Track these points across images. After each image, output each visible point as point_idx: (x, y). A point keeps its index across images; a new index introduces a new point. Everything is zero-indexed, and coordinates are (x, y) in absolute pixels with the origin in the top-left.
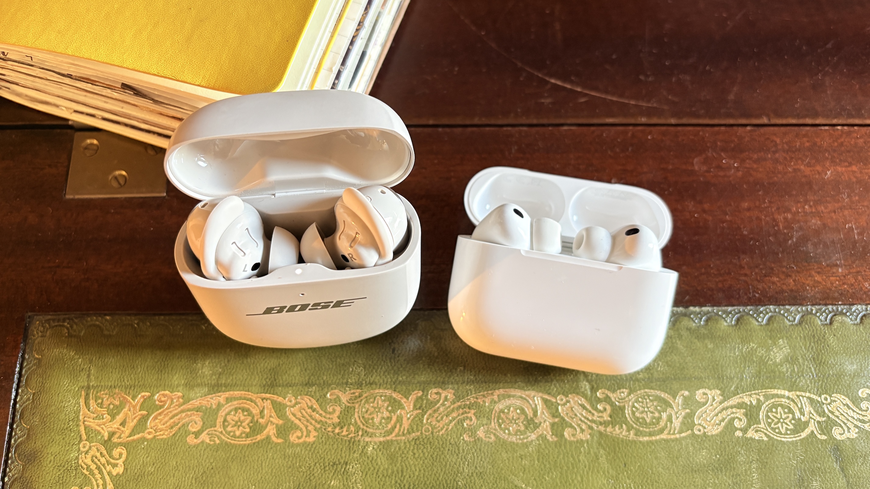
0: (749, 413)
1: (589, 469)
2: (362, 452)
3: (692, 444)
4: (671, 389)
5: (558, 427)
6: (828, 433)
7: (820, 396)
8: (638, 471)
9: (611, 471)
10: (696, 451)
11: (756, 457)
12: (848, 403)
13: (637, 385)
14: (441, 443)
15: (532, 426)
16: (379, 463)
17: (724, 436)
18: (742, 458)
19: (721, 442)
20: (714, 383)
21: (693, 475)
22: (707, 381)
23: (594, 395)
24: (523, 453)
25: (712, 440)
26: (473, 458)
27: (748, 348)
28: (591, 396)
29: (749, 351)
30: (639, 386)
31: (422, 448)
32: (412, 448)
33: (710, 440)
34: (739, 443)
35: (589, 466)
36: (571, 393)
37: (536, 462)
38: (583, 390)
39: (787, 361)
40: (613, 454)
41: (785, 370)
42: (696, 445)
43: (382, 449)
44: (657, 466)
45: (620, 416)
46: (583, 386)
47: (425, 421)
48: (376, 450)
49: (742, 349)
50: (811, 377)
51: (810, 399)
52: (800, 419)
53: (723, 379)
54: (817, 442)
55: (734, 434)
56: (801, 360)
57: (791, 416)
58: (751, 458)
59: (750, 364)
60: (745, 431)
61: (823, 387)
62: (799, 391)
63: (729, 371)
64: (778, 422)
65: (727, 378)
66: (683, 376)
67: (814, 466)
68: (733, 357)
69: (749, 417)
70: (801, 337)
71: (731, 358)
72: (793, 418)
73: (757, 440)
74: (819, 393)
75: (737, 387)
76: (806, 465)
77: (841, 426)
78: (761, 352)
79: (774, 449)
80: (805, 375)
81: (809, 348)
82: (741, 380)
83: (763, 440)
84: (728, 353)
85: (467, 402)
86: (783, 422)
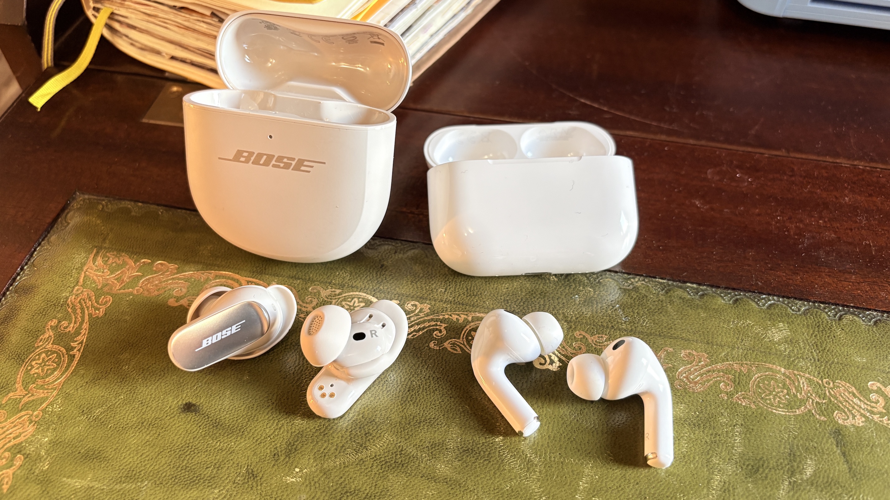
0: (737, 380)
6: (828, 415)
7: (822, 379)
11: (740, 421)
12: (855, 392)
17: (706, 395)
18: (725, 420)
19: (703, 400)
20: (703, 347)
22: (695, 343)
25: (692, 396)
27: (743, 323)
34: (723, 405)
39: (786, 341)
41: (783, 349)
49: (738, 323)
50: (812, 361)
51: (810, 380)
52: (795, 396)
53: (713, 345)
54: (814, 421)
55: (718, 396)
56: (802, 344)
57: (785, 391)
58: (735, 421)
59: (744, 338)
60: (730, 395)
61: (826, 372)
62: (797, 370)
63: (720, 339)
64: (770, 394)
65: (717, 345)
66: (669, 335)
67: (809, 444)
68: (726, 328)
69: (737, 384)
70: (804, 325)
71: (724, 329)
72: (788, 394)
73: (744, 406)
74: (820, 376)
75: (727, 355)
76: (799, 441)
77: (844, 412)
78: (758, 329)
79: (763, 418)
80: (805, 357)
81: (812, 335)
82: (733, 349)
83: (750, 408)
84: (722, 324)
85: (441, 317)
86: (776, 395)
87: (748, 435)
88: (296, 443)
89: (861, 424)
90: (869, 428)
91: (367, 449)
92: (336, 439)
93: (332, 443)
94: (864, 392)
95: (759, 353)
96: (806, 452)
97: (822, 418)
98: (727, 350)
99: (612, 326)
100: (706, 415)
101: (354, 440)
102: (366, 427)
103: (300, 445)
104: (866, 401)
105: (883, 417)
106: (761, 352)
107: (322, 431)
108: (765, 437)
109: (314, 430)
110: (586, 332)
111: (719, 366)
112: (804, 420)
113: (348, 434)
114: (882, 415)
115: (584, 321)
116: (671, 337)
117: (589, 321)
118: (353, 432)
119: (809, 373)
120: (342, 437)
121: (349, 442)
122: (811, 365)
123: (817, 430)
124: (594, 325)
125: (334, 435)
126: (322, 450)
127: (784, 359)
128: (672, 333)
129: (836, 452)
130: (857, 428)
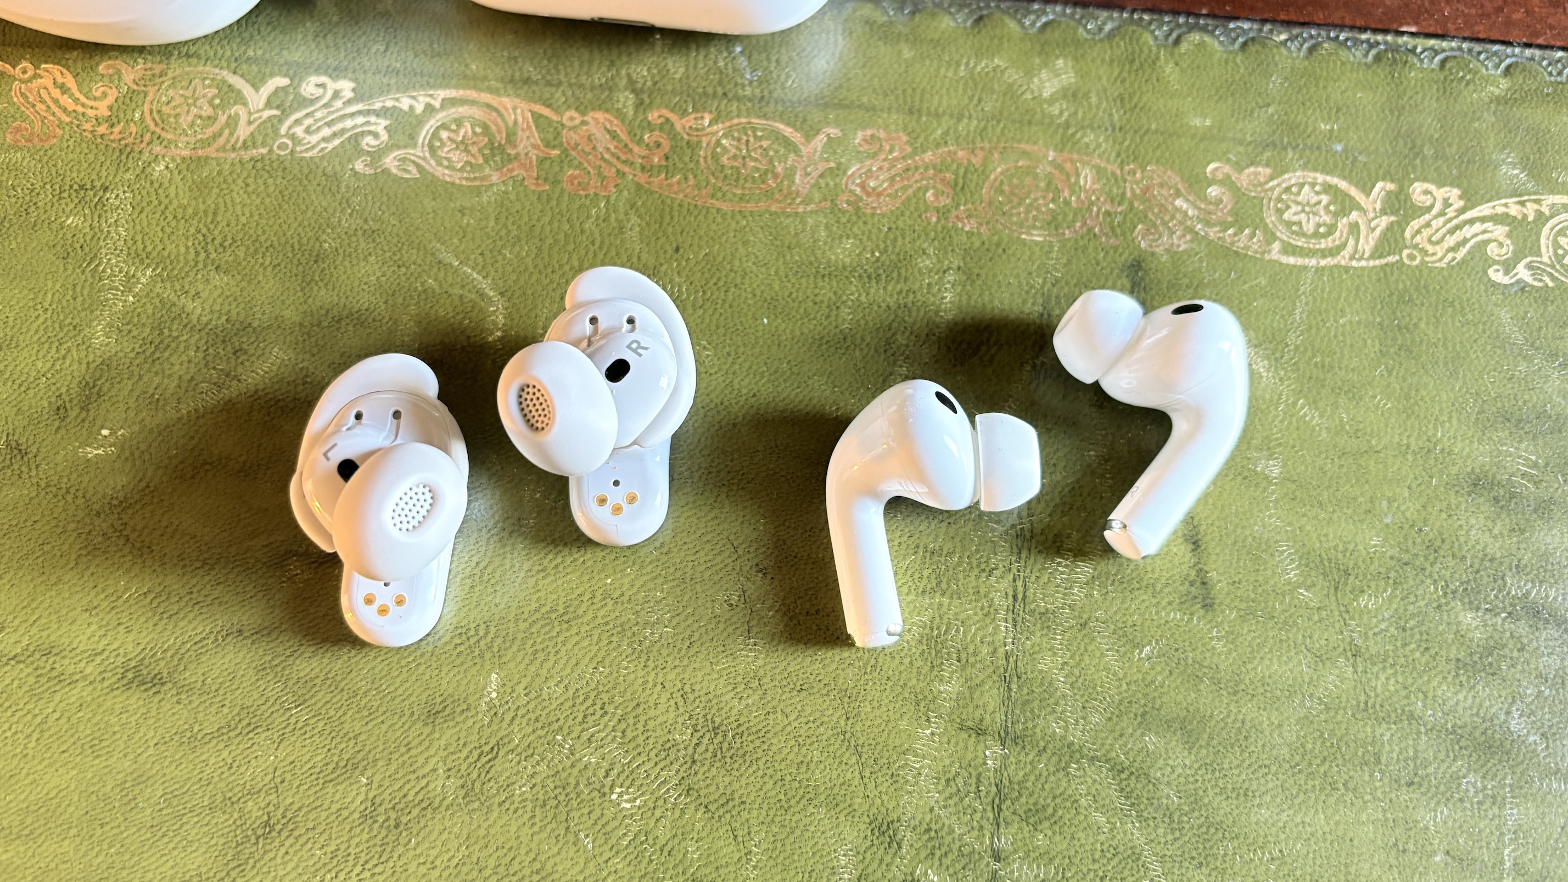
0: (961, 182)
1: (601, 248)
2: (143, 172)
3: (827, 227)
4: (804, 120)
5: (551, 167)
6: (1124, 234)
7: (1121, 166)
8: (703, 264)
9: (645, 258)
10: (833, 240)
11: (957, 262)
12: (1179, 186)
13: (734, 108)
14: (306, 171)
15: (498, 158)
16: (172, 195)
17: (897, 218)
18: (928, 262)
19: (889, 229)
20: (900, 122)
22: (885, 115)
23: (641, 117)
24: (466, 204)
25: (870, 223)
26: (363, 204)
27: (987, 66)
28: (635, 119)
29: (987, 73)
30: (739, 109)
31: (266, 176)
32: (245, 174)
33: (865, 223)
34: (927, 234)
36: (593, 109)
37: (492, 223)
38: (620, 105)
39: (1065, 96)
40: (657, 226)
41: (1057, 112)
42: (835, 229)
43: (185, 172)
44: (744, 259)
45: (687, 159)
46: (622, 100)
47: (282, 131)
48: (171, 172)
49: (975, 67)
50: (1109, 132)
51: (1098, 169)
52: (1067, 203)
53: (920, 116)
54: (1095, 249)
55: (920, 216)
56: (1094, 100)
57: (1050, 195)
58: (946, 262)
59: (984, 96)
60: (943, 213)
61: (1131, 152)
62: (1078, 152)
63: (936, 102)
64: (1019, 205)
65: (929, 115)
66: (836, 101)
68: (951, 79)
69: (959, 188)
70: (1103, 60)
71: (947, 81)
72: (1054, 200)
73: (967, 233)
74: (1119, 160)
75: (947, 133)
76: (1061, 288)
77: (1154, 225)
78: (1013, 76)
79: (1000, 251)
81: (1116, 80)
82: (959, 120)
83: (979, 234)
84: (943, 71)
85: (378, 105)
86: (1032, 204)
88: (99, 383)
89: (1183, 247)
90: (1197, 253)
91: (239, 381)
92: (177, 367)
93: (170, 375)
94: (1198, 183)
95: (1009, 125)
97: (1112, 241)
98: (947, 122)
99: (725, 94)
100: (893, 257)
101: (212, 365)
102: (235, 339)
103: (107, 385)
104: (1198, 202)
105: (1224, 231)
106: (1013, 121)
107: (148, 354)
108: (1000, 286)
109: (132, 355)
110: (672, 111)
111: (929, 156)
112: (1075, 249)
113: (200, 355)
114: (1225, 226)
116: (838, 106)
117: (678, 86)
118: (211, 351)
119: (1100, 156)
120: (189, 362)
121: (205, 371)
123: (1098, 264)
124: (689, 95)
125: (172, 360)
126: (151, 391)
127: (1055, 132)
130: (1174, 255)
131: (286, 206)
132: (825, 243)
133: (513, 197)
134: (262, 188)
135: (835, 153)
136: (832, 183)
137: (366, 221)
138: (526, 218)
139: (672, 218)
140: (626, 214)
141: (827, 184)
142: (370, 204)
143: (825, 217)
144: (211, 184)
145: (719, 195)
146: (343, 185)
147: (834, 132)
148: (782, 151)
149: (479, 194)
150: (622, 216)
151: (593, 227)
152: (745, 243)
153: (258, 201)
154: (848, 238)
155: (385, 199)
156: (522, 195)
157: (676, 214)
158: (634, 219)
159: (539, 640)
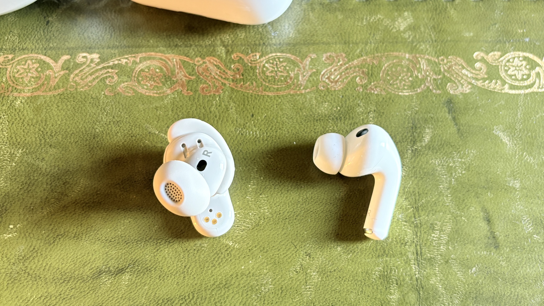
0: (370, 72)
1: (219, 118)
2: (11, 105)
3: (316, 98)
4: (300, 52)
5: (193, 84)
6: (442, 88)
7: (438, 57)
8: (264, 121)
9: (239, 120)
10: (319, 104)
11: (373, 108)
12: (463, 64)
13: (269, 49)
14: (83, 97)
15: (169, 83)
16: (26, 114)
17: (345, 91)
18: (361, 109)
19: (343, 96)
20: (341, 48)
21: (314, 124)
22: (334, 46)
23: (229, 58)
24: (158, 105)
25: (334, 94)
26: (111, 110)
27: (375, 19)
28: (226, 59)
29: (376, 22)
30: (271, 50)
31: (66, 101)
32: (56, 102)
33: (332, 95)
34: (359, 97)
35: (220, 116)
36: (207, 56)
37: (170, 113)
38: (219, 54)
39: (410, 29)
40: (243, 106)
41: (407, 36)
42: (319, 99)
43: (29, 103)
44: (282, 117)
45: (251, 75)
46: (220, 51)
47: (71, 80)
48: (23, 104)
49: (370, 20)
50: (431, 43)
51: (428, 60)
52: (417, 77)
53: (349, 44)
54: (431, 96)
55: (355, 89)
56: (422, 29)
57: (409, 74)
58: (369, 109)
59: (375, 32)
60: (365, 87)
61: (441, 51)
62: (419, 53)
63: (355, 38)
64: (397, 80)
65: (353, 43)
66: (312, 42)
67: (427, 116)
68: (360, 26)
69: (370, 75)
70: (424, 11)
71: (359, 27)
72: (411, 76)
73: (376, 95)
74: (437, 55)
75: (361, 51)
76: (420, 115)
77: (455, 83)
78: (387, 22)
79: (391, 101)
80: (425, 40)
82: (366, 44)
83: (381, 95)
84: (356, 23)
85: (111, 64)
86: (402, 79)
87: (380, 119)
88: (5, 204)
89: (468, 91)
90: (474, 93)
91: (68, 196)
92: (39, 193)
93: (36, 198)
94: (471, 62)
96: (425, 123)
97: (438, 92)
98: (361, 46)
99: (264, 43)
100: (346, 109)
101: (55, 190)
102: (63, 177)
103: (9, 205)
104: (472, 71)
105: (484, 82)
106: (389, 43)
107: (25, 188)
108: (393, 117)
109: (18, 190)
110: (242, 53)
111: (355, 62)
112: (423, 97)
113: (49, 186)
114: (484, 80)
115: (239, 43)
116: (314, 44)
117: (243, 42)
118: (53, 184)
119: (428, 54)
120: (44, 190)
121: (51, 194)
122: (430, 47)
123: (433, 102)
124: (248, 46)
125: (37, 190)
126: (29, 205)
127: (408, 45)
128: (314, 39)
129: (447, 118)
130: (465, 95)
131: (77, 114)
132: (316, 106)
133: (178, 100)
134: (65, 107)
135: (315, 65)
136: (315, 79)
137: (114, 117)
138: (185, 109)
139: (248, 102)
140: (228, 102)
141: (313, 79)
142: (114, 109)
143: (314, 94)
144: (42, 108)
145: (268, 89)
146: (101, 102)
147: (314, 56)
148: (292, 67)
149: (163, 100)
150: (227, 103)
151: (215, 110)
152: (282, 109)
153: (64, 113)
154: (325, 102)
155: (121, 106)
156: (182, 99)
157: (250, 99)
158: (232, 104)
159: (216, 298)
